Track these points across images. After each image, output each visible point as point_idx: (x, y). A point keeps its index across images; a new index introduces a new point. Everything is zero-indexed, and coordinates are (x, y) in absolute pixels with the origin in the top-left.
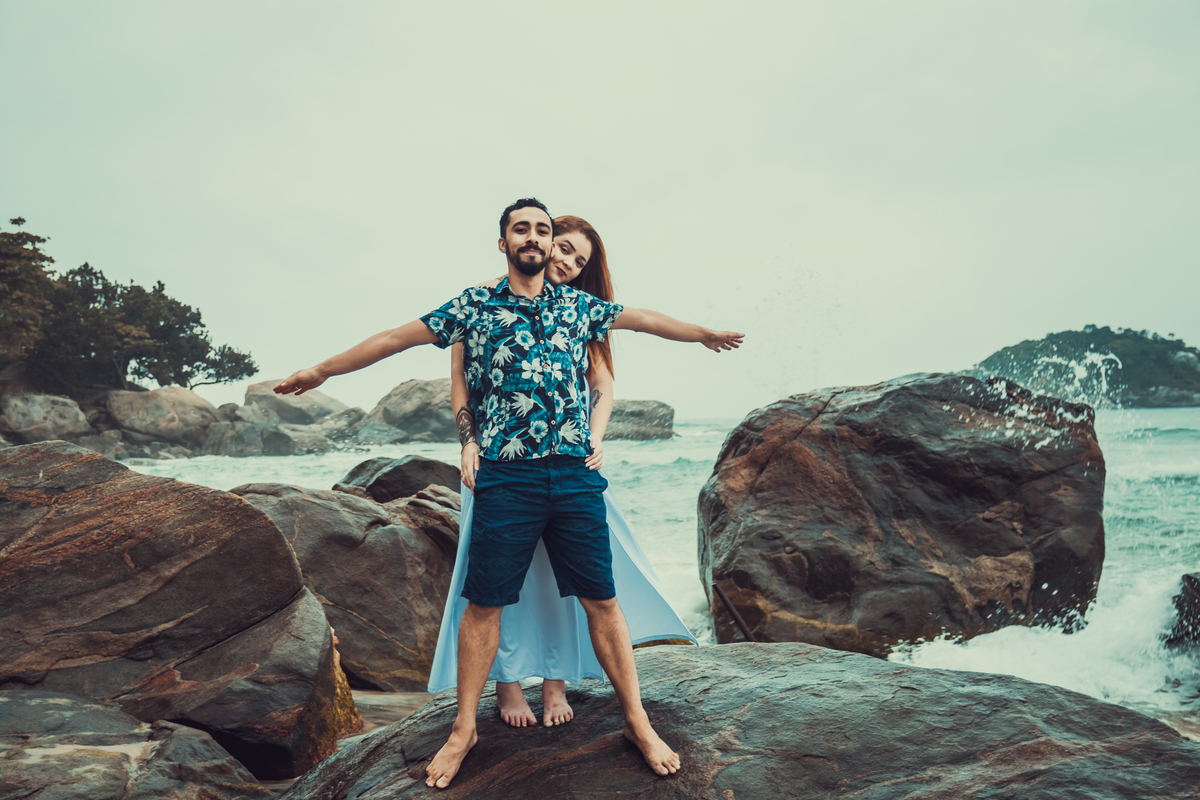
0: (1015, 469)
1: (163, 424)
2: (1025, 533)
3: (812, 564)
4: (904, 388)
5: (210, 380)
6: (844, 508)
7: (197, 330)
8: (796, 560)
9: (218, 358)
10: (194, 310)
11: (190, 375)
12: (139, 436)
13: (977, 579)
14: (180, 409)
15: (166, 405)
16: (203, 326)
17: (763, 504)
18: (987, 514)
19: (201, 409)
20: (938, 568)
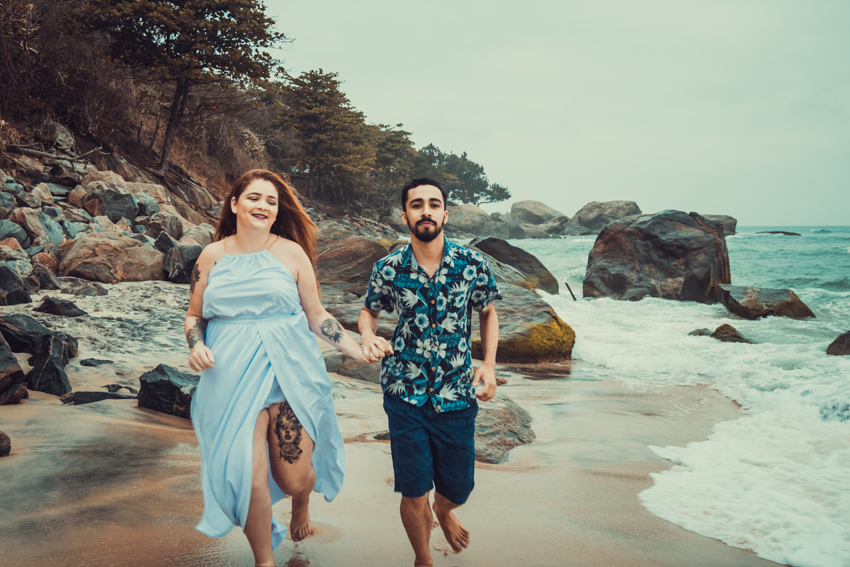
0: (687, 247)
1: (463, 222)
2: (685, 270)
3: (614, 279)
4: (659, 215)
5: (488, 201)
6: (630, 260)
7: (481, 176)
8: (609, 278)
9: (492, 190)
10: (480, 166)
11: (478, 198)
12: (452, 228)
13: (665, 286)
14: (471, 215)
15: (465, 213)
16: (484, 174)
17: (605, 257)
18: (675, 263)
19: (481, 215)
20: (653, 282)
